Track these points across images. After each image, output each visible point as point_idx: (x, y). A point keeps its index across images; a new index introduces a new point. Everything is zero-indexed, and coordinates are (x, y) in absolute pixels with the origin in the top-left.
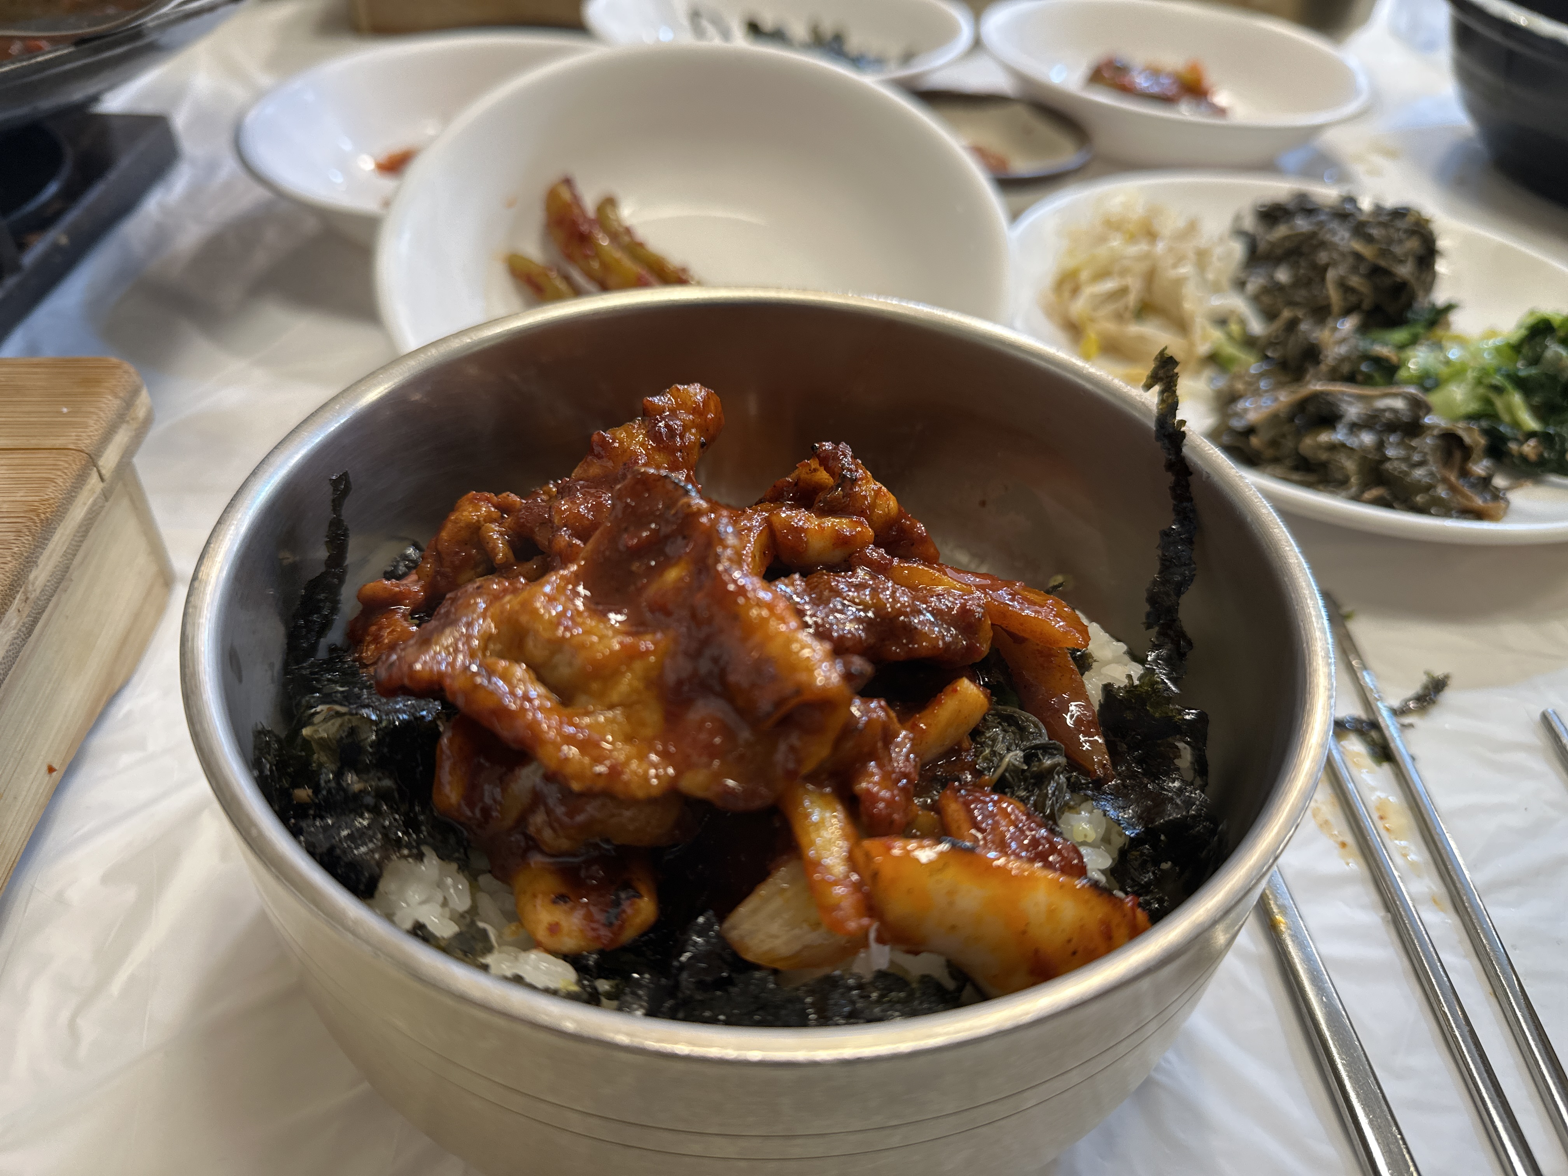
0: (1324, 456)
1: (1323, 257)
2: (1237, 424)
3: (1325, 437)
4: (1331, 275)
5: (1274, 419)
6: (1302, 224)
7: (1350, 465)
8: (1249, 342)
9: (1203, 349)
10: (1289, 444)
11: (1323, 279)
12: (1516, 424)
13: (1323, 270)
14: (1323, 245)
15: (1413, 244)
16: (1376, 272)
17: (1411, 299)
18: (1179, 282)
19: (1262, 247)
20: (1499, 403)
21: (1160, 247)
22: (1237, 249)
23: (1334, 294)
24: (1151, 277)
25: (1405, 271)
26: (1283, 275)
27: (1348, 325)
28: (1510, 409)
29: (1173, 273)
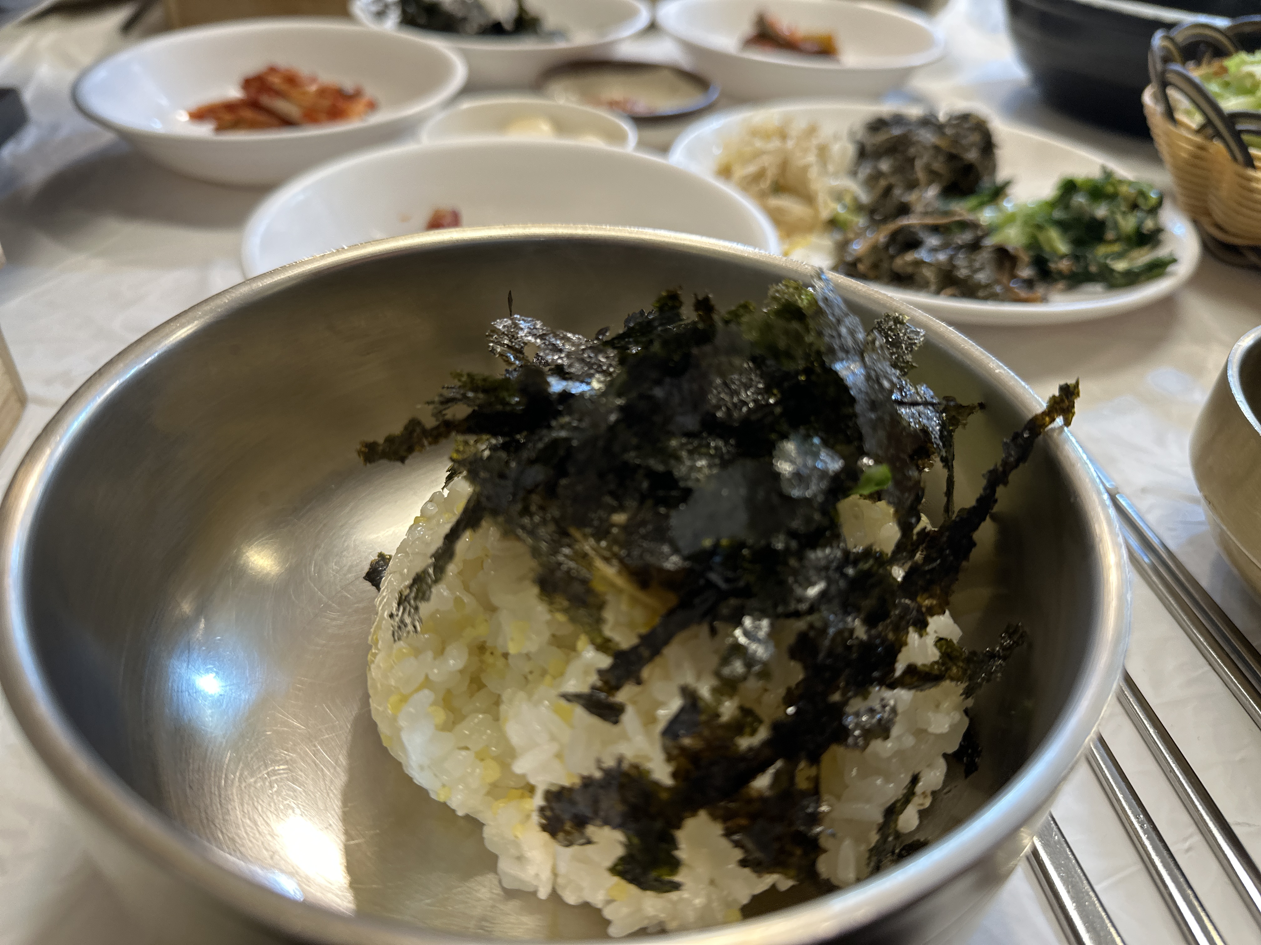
0: (910, 270)
1: (912, 151)
2: (849, 259)
3: (910, 257)
4: (919, 164)
5: (874, 249)
6: (896, 131)
7: (929, 274)
8: (859, 208)
9: (825, 214)
10: (885, 265)
11: (913, 166)
12: (1054, 251)
13: (911, 161)
14: (912, 144)
15: (975, 138)
16: (952, 158)
17: (977, 179)
18: (805, 169)
19: (868, 148)
20: (1041, 237)
21: (790, 144)
22: (851, 150)
23: (920, 174)
24: (784, 166)
25: (972, 155)
26: (885, 166)
27: (932, 192)
28: (1049, 241)
29: (801, 162)
